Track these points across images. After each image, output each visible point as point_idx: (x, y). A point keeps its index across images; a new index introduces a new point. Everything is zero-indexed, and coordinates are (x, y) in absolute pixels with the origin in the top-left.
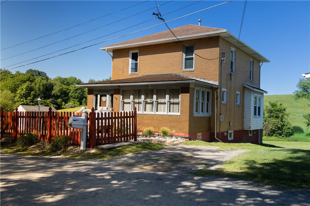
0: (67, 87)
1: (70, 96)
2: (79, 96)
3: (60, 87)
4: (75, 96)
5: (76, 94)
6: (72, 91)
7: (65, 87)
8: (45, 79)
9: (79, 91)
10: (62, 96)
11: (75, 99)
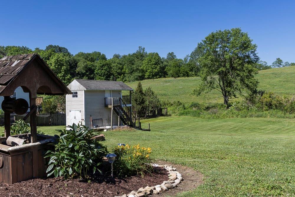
0: (91, 63)
1: (96, 73)
2: (106, 73)
3: (85, 64)
4: (102, 73)
5: (103, 71)
6: (97, 68)
7: (89, 63)
8: (67, 55)
9: (106, 67)
10: (88, 73)
11: (102, 77)
